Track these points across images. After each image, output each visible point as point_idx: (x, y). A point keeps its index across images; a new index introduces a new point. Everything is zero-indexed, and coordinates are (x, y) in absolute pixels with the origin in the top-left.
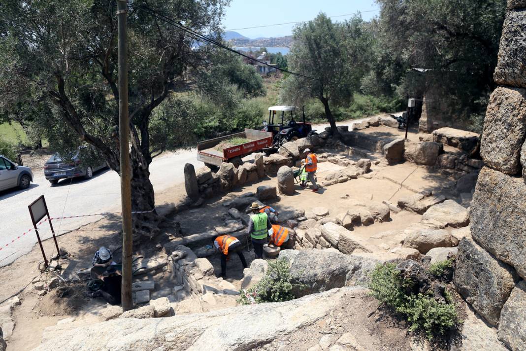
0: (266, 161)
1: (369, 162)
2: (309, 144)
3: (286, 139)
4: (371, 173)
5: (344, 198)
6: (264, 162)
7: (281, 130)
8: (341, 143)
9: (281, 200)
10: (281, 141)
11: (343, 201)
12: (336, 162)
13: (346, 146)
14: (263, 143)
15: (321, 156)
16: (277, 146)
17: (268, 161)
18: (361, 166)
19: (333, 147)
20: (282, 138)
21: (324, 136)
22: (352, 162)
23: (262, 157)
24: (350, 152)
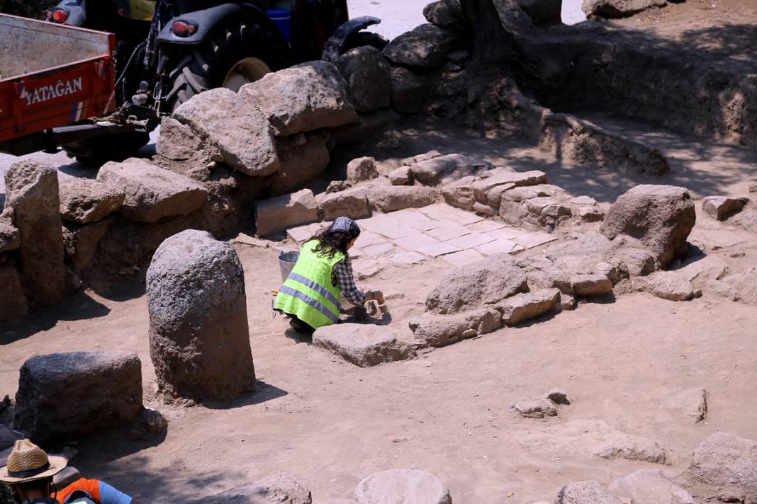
0: (73, 206)
1: (680, 205)
2: (332, 102)
3: (196, 70)
4: (692, 268)
5: (537, 413)
6: (64, 209)
7: (165, 19)
8: (516, 97)
9: (170, 433)
10: (168, 84)
11: (536, 431)
12: (489, 206)
13: (546, 112)
14: (56, 93)
15: (402, 172)
16: (141, 111)
17: (87, 206)
18: (635, 226)
19: (471, 117)
20: (169, 68)
21: (422, 51)
22: (584, 204)
23: (50, 179)
24: (569, 148)
